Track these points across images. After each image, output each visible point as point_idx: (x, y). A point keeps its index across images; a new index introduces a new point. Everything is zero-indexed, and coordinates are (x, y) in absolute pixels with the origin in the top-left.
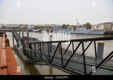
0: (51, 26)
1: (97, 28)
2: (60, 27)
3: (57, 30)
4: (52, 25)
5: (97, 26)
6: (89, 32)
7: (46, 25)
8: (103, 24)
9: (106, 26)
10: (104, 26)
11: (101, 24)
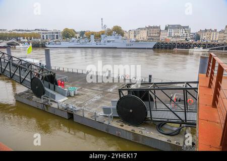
0: (35, 32)
1: (135, 36)
2: (57, 36)
3: (57, 43)
4: (39, 30)
5: (135, 33)
6: (127, 45)
7: (22, 30)
8: (145, 29)
9: (150, 33)
10: (148, 33)
11: (141, 29)
